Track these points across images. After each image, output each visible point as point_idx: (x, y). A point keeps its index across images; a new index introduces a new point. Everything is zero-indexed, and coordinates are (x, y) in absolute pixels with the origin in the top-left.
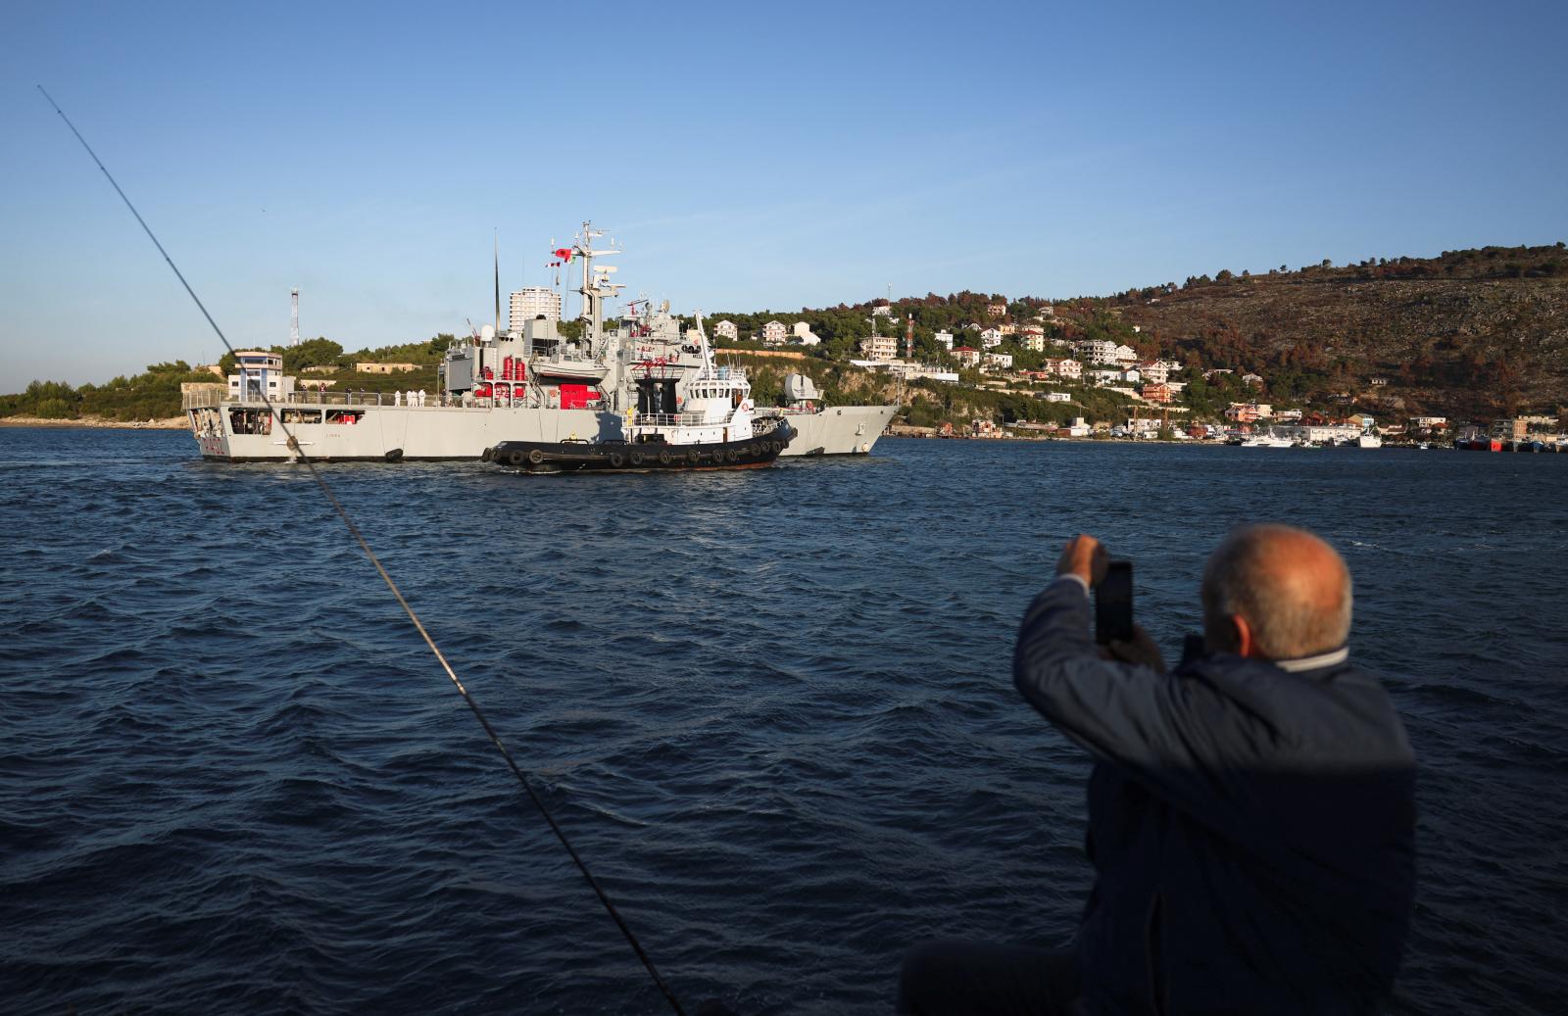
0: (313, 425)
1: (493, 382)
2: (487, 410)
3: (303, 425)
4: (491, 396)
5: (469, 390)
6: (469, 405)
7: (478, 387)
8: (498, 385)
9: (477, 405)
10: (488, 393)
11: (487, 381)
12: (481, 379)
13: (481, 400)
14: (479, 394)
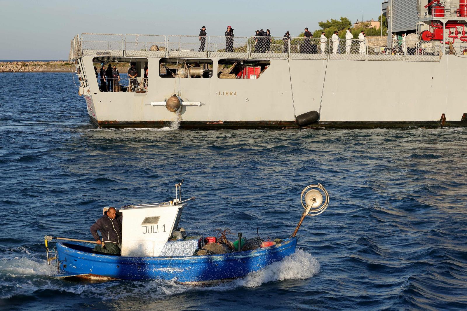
0: (202, 79)
1: (444, 20)
2: (435, 58)
3: (189, 79)
4: (441, 39)
5: (414, 31)
6: (411, 51)
7: (426, 27)
8: (450, 24)
9: (422, 52)
10: (437, 36)
11: (435, 18)
12: (429, 17)
13: (428, 46)
14: (425, 36)
